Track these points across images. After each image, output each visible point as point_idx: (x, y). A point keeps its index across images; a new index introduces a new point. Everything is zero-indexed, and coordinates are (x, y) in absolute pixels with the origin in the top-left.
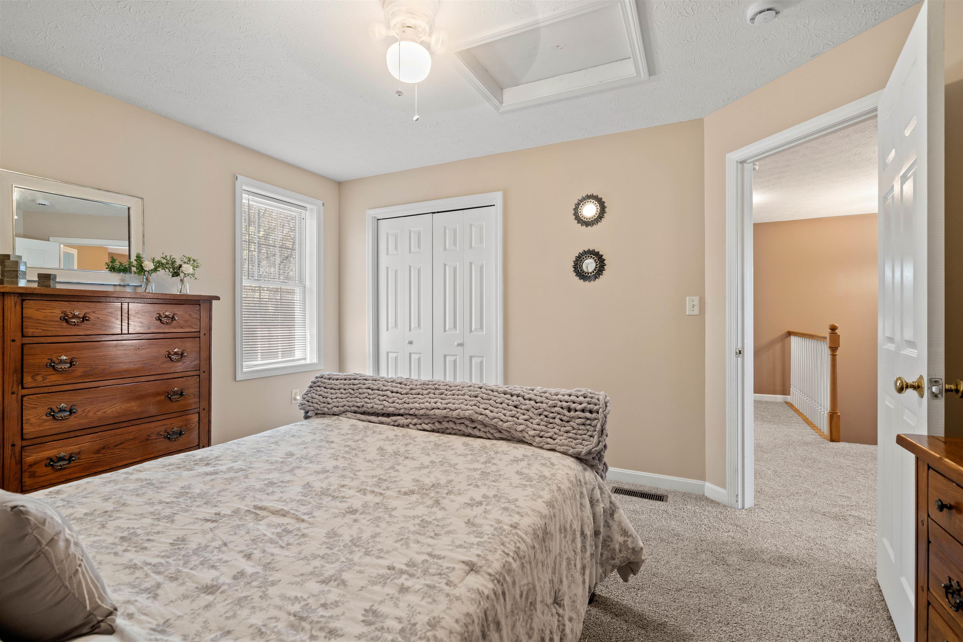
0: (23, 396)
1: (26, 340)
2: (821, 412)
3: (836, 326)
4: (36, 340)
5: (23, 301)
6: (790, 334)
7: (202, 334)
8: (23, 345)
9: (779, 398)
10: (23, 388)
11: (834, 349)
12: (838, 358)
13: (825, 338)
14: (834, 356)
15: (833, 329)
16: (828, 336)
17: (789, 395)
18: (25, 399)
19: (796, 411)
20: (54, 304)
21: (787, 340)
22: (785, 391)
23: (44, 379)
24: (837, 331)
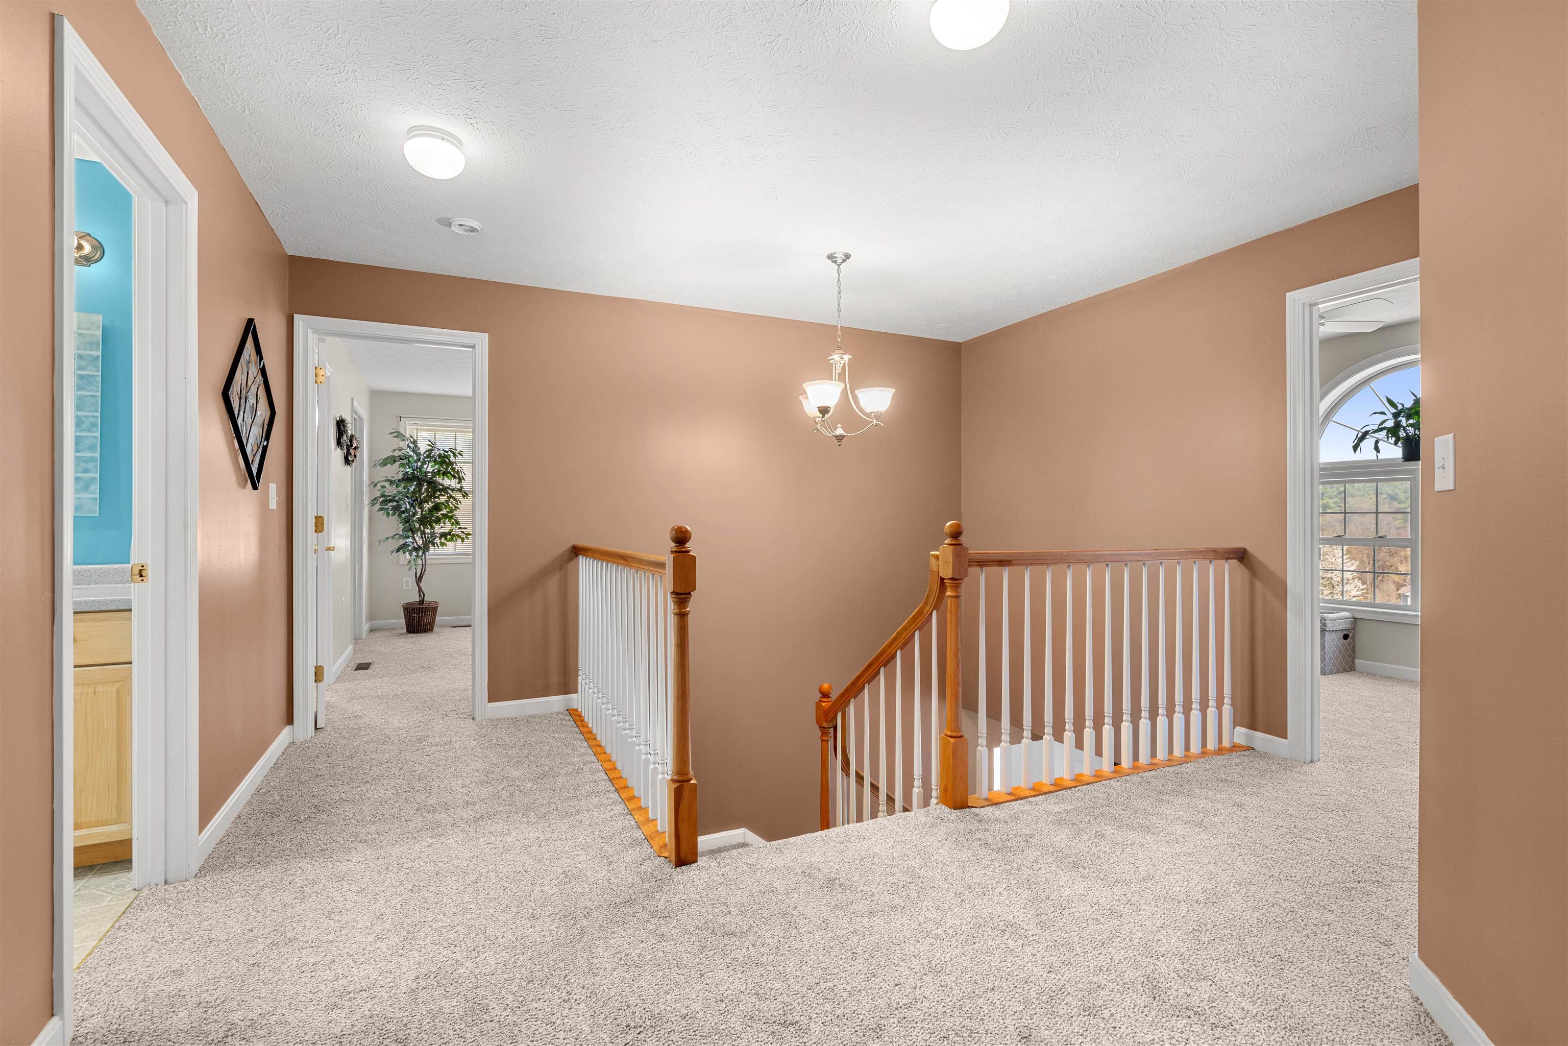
2: (647, 762)
3: (687, 531)
6: (576, 551)
9: (556, 702)
11: (682, 596)
12: (692, 621)
13: (662, 565)
14: (682, 616)
15: (681, 538)
16: (668, 559)
17: (576, 692)
19: (590, 737)
21: (571, 565)
22: (567, 686)
24: (689, 546)
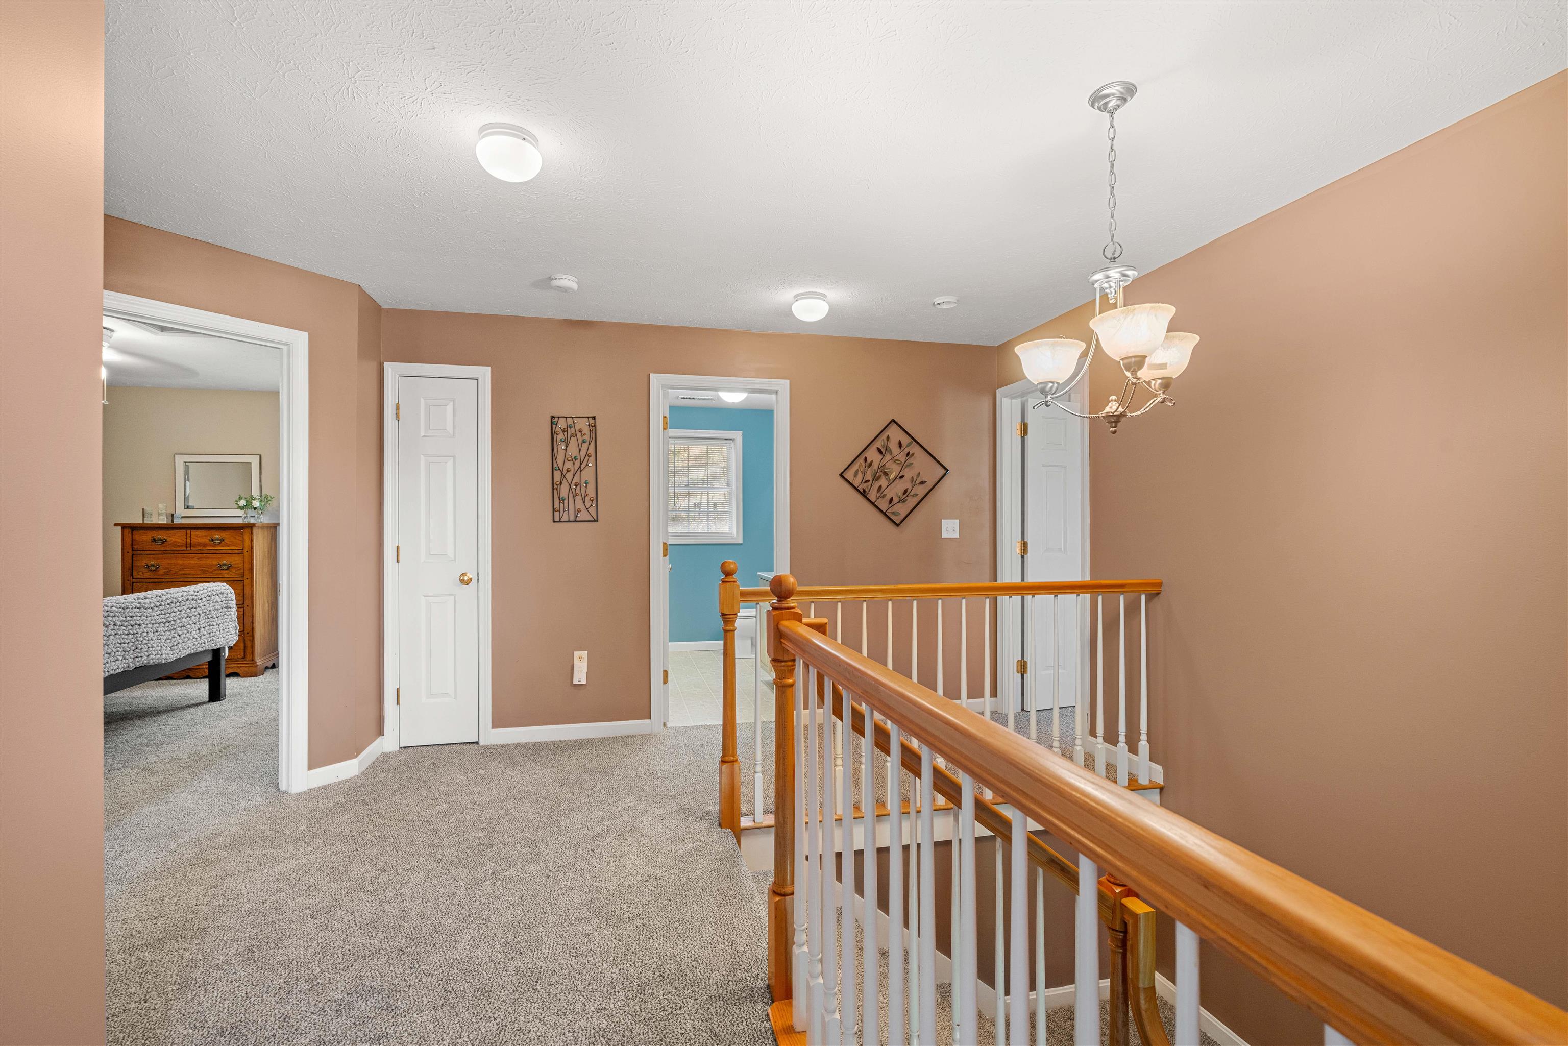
0: (133, 583)
1: (134, 552)
4: (139, 552)
5: (132, 531)
7: (245, 551)
8: (133, 555)
10: (133, 578)
18: (134, 584)
20: (148, 532)
23: (143, 574)
